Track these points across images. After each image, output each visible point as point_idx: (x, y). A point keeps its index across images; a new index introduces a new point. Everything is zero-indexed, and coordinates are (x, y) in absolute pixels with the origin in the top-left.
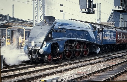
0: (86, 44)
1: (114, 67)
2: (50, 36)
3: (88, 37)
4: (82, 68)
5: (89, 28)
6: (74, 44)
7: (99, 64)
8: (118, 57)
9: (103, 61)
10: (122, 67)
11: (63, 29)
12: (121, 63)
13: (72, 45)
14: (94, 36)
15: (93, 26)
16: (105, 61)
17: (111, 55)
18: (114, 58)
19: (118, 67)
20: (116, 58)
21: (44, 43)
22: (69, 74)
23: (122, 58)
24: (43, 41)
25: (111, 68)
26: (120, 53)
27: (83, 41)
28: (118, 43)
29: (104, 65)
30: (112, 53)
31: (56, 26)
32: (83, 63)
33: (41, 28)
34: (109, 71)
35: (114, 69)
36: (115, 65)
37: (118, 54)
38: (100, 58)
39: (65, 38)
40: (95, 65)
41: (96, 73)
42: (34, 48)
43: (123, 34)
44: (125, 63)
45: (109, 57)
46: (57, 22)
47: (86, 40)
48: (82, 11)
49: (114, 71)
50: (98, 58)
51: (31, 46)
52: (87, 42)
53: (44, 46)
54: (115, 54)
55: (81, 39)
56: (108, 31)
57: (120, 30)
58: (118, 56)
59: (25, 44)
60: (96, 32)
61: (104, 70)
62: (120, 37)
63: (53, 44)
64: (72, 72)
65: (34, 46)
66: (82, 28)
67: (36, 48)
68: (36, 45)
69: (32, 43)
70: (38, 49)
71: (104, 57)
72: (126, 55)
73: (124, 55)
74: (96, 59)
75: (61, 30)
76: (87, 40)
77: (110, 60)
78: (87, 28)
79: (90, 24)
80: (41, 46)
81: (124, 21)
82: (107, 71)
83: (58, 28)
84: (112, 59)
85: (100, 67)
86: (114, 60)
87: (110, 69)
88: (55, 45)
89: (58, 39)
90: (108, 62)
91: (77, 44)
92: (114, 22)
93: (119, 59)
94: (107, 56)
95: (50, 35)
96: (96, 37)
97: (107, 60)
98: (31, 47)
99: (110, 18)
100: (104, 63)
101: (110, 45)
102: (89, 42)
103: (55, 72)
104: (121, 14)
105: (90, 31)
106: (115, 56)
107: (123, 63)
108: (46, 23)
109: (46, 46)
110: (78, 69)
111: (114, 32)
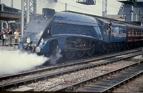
0: (91, 41)
1: (114, 73)
2: (48, 32)
3: (94, 33)
4: (73, 73)
5: (95, 23)
6: (77, 41)
7: (97, 68)
8: (124, 59)
9: (102, 64)
10: (125, 74)
11: (64, 24)
12: (124, 69)
13: (75, 42)
14: (100, 33)
15: (99, 20)
16: (105, 64)
17: (115, 56)
18: (118, 61)
19: (120, 73)
20: (121, 60)
21: (41, 40)
22: (52, 83)
23: (128, 61)
24: (40, 37)
25: (110, 75)
26: (128, 53)
27: (87, 37)
28: (129, 41)
29: (103, 71)
30: (118, 53)
31: (56, 21)
32: (77, 66)
33: (38, 22)
34: (105, 80)
35: (114, 77)
36: (116, 72)
37: (125, 54)
38: (101, 59)
39: (67, 34)
40: (91, 70)
41: (88, 83)
42: (30, 46)
43: (134, 31)
44: (130, 68)
45: (113, 58)
46: (57, 16)
47: (90, 37)
48: (79, 1)
49: (112, 80)
50: (98, 60)
51: (26, 42)
52: (92, 38)
53: (41, 44)
54: (121, 55)
55: (85, 36)
56: (116, 26)
57: (131, 26)
58: (124, 57)
59: (20, 40)
60: (103, 27)
61: (100, 78)
62: (131, 34)
63: (52, 41)
64: (58, 79)
65: (30, 43)
66: (86, 23)
67: (32, 45)
68: (33, 41)
69: (28, 39)
70: (34, 47)
71: (107, 58)
72: (134, 56)
73: (132, 57)
74: (95, 61)
75: (62, 25)
76: (92, 37)
77: (112, 63)
78: (92, 22)
79: (96, 19)
80: (38, 43)
81: (136, 15)
82: (103, 80)
83: (58, 22)
84: (115, 61)
85: (96, 73)
86: (118, 62)
87: (108, 76)
88: (54, 43)
89: (58, 35)
90: (109, 66)
91: (80, 41)
92: (125, 16)
93: (124, 61)
94: (110, 58)
95: (48, 30)
96: (102, 33)
97: (108, 63)
98: (27, 44)
99: (121, 10)
100: (104, 67)
101: (120, 43)
102: (94, 39)
103: (33, 80)
104: (133, 6)
105: (95, 26)
106: (120, 58)
107: (127, 67)
108: (44, 16)
109: (43, 44)
110: (67, 75)
111: (124, 27)
